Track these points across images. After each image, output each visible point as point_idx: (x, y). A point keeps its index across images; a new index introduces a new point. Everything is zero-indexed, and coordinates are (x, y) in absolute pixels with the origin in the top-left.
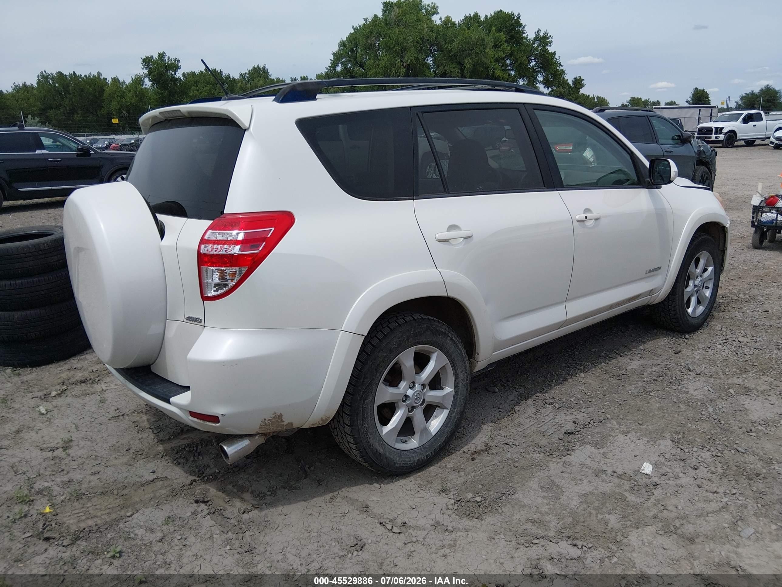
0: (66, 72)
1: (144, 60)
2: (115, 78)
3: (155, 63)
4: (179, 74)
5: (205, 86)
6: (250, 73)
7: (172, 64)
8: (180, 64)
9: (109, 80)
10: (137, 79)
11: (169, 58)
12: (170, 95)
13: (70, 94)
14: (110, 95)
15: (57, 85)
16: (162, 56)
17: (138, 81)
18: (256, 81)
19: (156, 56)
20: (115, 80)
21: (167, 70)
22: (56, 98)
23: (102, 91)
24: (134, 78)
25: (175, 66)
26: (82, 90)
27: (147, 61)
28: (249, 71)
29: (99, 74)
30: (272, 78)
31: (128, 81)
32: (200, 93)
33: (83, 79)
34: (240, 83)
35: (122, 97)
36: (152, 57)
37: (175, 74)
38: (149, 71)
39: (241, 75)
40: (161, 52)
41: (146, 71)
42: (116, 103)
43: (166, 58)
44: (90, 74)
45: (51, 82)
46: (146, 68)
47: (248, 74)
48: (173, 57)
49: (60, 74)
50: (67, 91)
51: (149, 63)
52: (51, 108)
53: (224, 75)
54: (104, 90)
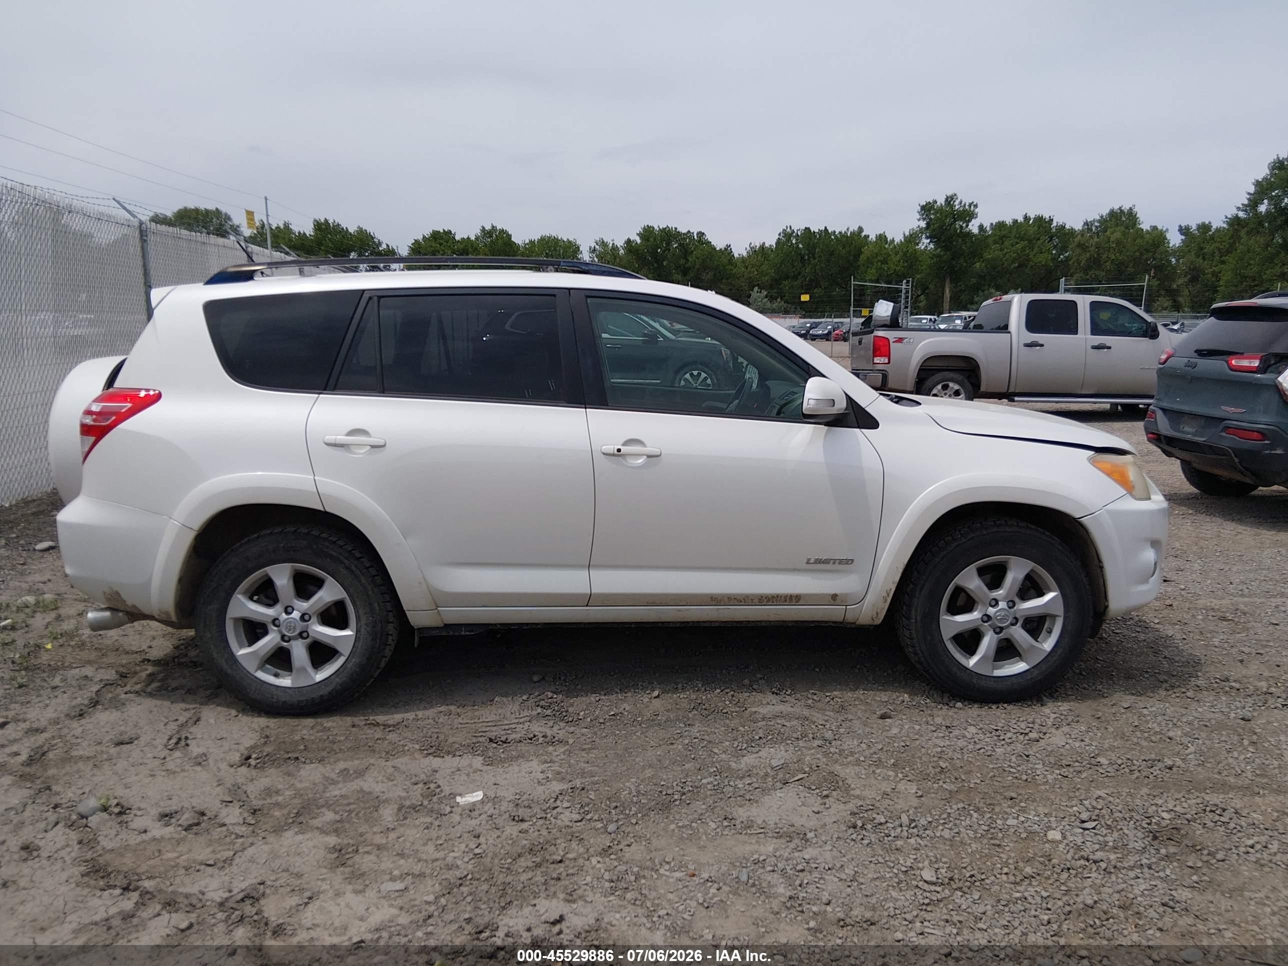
0: (815, 228)
1: (923, 208)
2: (880, 235)
3: (940, 210)
4: (973, 227)
5: (1017, 243)
6: (1102, 221)
7: (964, 211)
8: (976, 210)
9: (873, 237)
10: (911, 235)
11: (961, 203)
12: (953, 259)
13: (814, 258)
14: (868, 259)
15: (801, 246)
16: (950, 200)
17: (912, 239)
18: (1108, 233)
19: (941, 201)
20: (882, 238)
21: (955, 221)
22: (796, 264)
23: (859, 252)
24: (907, 234)
25: (968, 214)
26: (832, 254)
27: (927, 209)
28: (1102, 217)
29: (861, 229)
30: (1141, 226)
31: (899, 238)
32: (1005, 255)
33: (836, 236)
34: (1079, 237)
35: (885, 262)
36: (935, 202)
37: (967, 226)
38: (928, 224)
39: (1086, 223)
40: (949, 194)
41: (923, 224)
42: (873, 271)
43: (957, 203)
44: (848, 229)
45: (794, 242)
46: (924, 219)
47: (1099, 221)
48: (967, 201)
49: (807, 229)
50: (812, 254)
51: (929, 210)
52: (787, 277)
53: (1054, 224)
54: (862, 253)
